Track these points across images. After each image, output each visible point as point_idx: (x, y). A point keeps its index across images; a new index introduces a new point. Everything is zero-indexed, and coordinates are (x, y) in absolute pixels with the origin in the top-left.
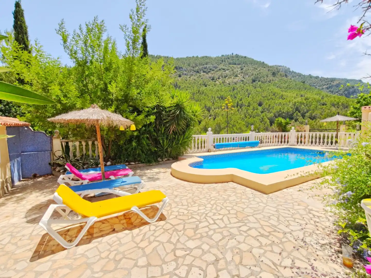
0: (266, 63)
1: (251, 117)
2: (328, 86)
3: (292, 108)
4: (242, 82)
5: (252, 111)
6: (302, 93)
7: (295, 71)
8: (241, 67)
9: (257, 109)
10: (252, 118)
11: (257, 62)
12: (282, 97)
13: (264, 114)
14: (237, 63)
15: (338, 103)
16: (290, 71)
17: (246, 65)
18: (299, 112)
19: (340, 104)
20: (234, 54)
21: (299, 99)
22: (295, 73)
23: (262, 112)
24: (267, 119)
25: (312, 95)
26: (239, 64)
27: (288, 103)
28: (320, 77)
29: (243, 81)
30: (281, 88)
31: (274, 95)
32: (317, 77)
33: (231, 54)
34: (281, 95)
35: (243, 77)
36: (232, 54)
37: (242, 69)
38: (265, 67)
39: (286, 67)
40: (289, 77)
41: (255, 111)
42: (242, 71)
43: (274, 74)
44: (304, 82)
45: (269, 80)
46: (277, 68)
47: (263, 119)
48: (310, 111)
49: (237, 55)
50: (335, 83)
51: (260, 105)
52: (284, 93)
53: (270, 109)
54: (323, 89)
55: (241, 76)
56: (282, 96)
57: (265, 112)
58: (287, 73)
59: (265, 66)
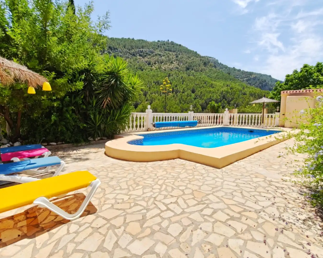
0: (198, 53)
1: (185, 103)
2: (247, 78)
3: (220, 96)
4: (177, 69)
5: (186, 97)
6: (228, 83)
7: (222, 63)
8: (176, 55)
9: (191, 96)
10: (186, 103)
11: (191, 51)
12: (212, 86)
13: (196, 100)
14: (172, 50)
15: (255, 94)
16: (218, 63)
17: (181, 53)
18: (226, 100)
19: (256, 94)
20: (170, 41)
21: (225, 88)
22: (222, 65)
23: (195, 99)
24: (199, 105)
25: (237, 86)
26: (174, 52)
27: (217, 91)
28: (242, 70)
29: (178, 68)
30: (211, 78)
31: (205, 83)
32: (239, 70)
34: (211, 84)
35: (178, 65)
36: (168, 40)
37: (177, 57)
38: (197, 57)
39: (215, 59)
40: (218, 68)
41: (189, 97)
42: (177, 58)
43: (205, 64)
44: (229, 74)
45: (200, 69)
46: (207, 59)
47: (195, 105)
48: (234, 100)
49: (172, 42)
50: (253, 76)
51: (193, 92)
52: (213, 82)
53: (202, 96)
54: (243, 81)
55: (176, 63)
56: (212, 84)
57: (198, 98)
58: (216, 64)
59: (197, 56)
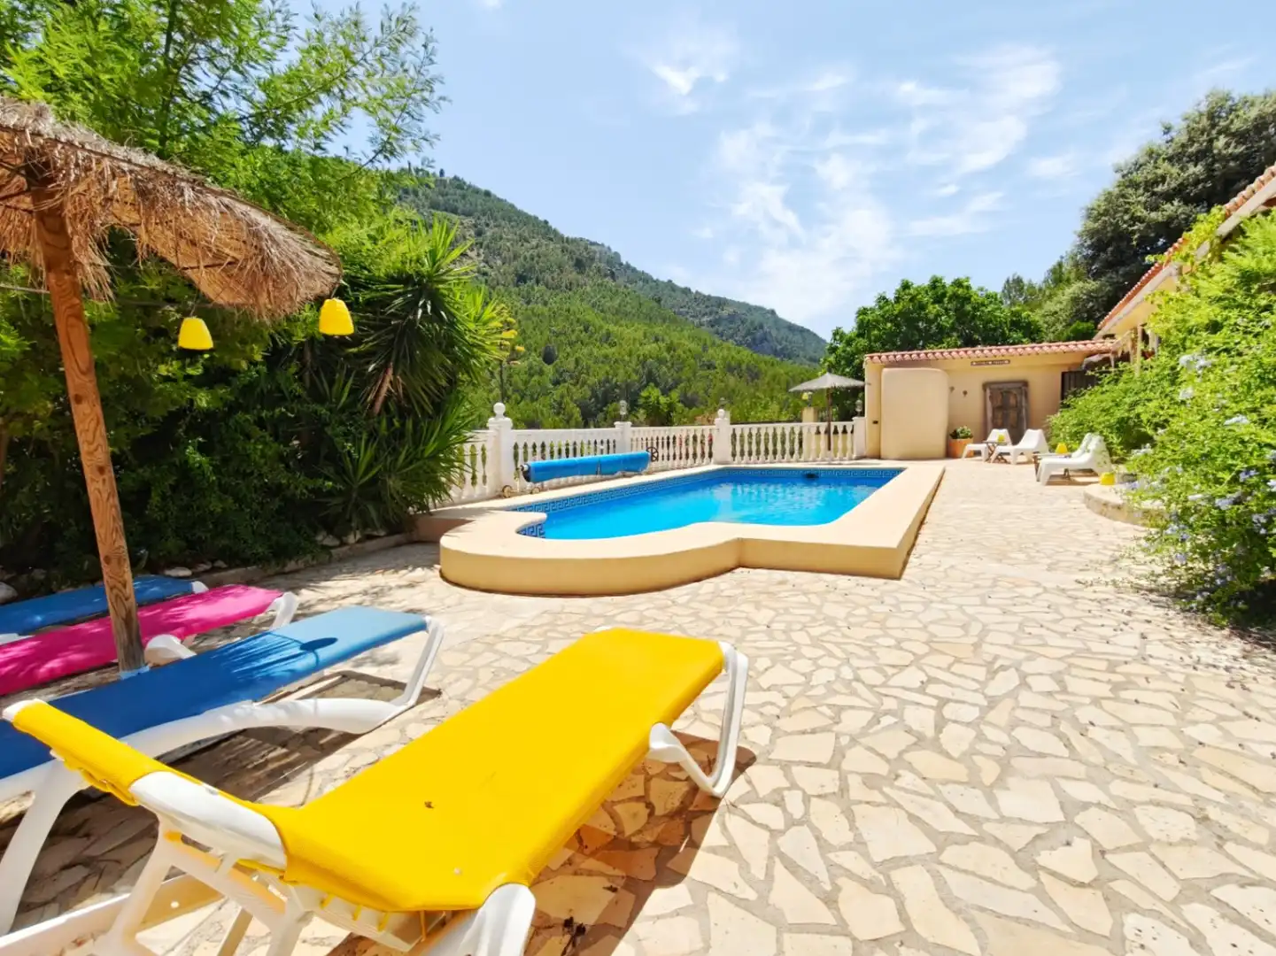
0: (553, 224)
1: (522, 398)
2: (711, 318)
3: (636, 372)
4: (483, 279)
5: (525, 377)
6: (658, 330)
7: (633, 264)
8: (475, 226)
9: (541, 373)
10: (528, 399)
11: (528, 217)
12: (607, 338)
13: (561, 389)
14: (460, 205)
15: (740, 365)
16: (621, 264)
17: (492, 223)
18: (657, 385)
19: (744, 367)
20: (449, 175)
21: (650, 348)
22: (634, 270)
23: (556, 383)
24: (572, 405)
25: (685, 341)
26: (468, 214)
27: (627, 358)
28: (693, 291)
29: (485, 274)
30: (602, 311)
31: (586, 330)
32: (686, 291)
33: (438, 174)
34: (604, 331)
35: (487, 262)
36: (442, 173)
37: (479, 234)
38: (551, 240)
39: (609, 248)
40: (621, 281)
41: (536, 378)
42: (480, 239)
43: (579, 265)
44: (659, 301)
45: (565, 282)
46: (586, 249)
47: (560, 404)
48: (682, 385)
49: (456, 178)
50: (725, 313)
51: (549, 358)
52: (612, 328)
53: (580, 373)
54: (701, 324)
55: (478, 255)
56: (608, 334)
57: (565, 381)
58: (614, 267)
59: (552, 236)
